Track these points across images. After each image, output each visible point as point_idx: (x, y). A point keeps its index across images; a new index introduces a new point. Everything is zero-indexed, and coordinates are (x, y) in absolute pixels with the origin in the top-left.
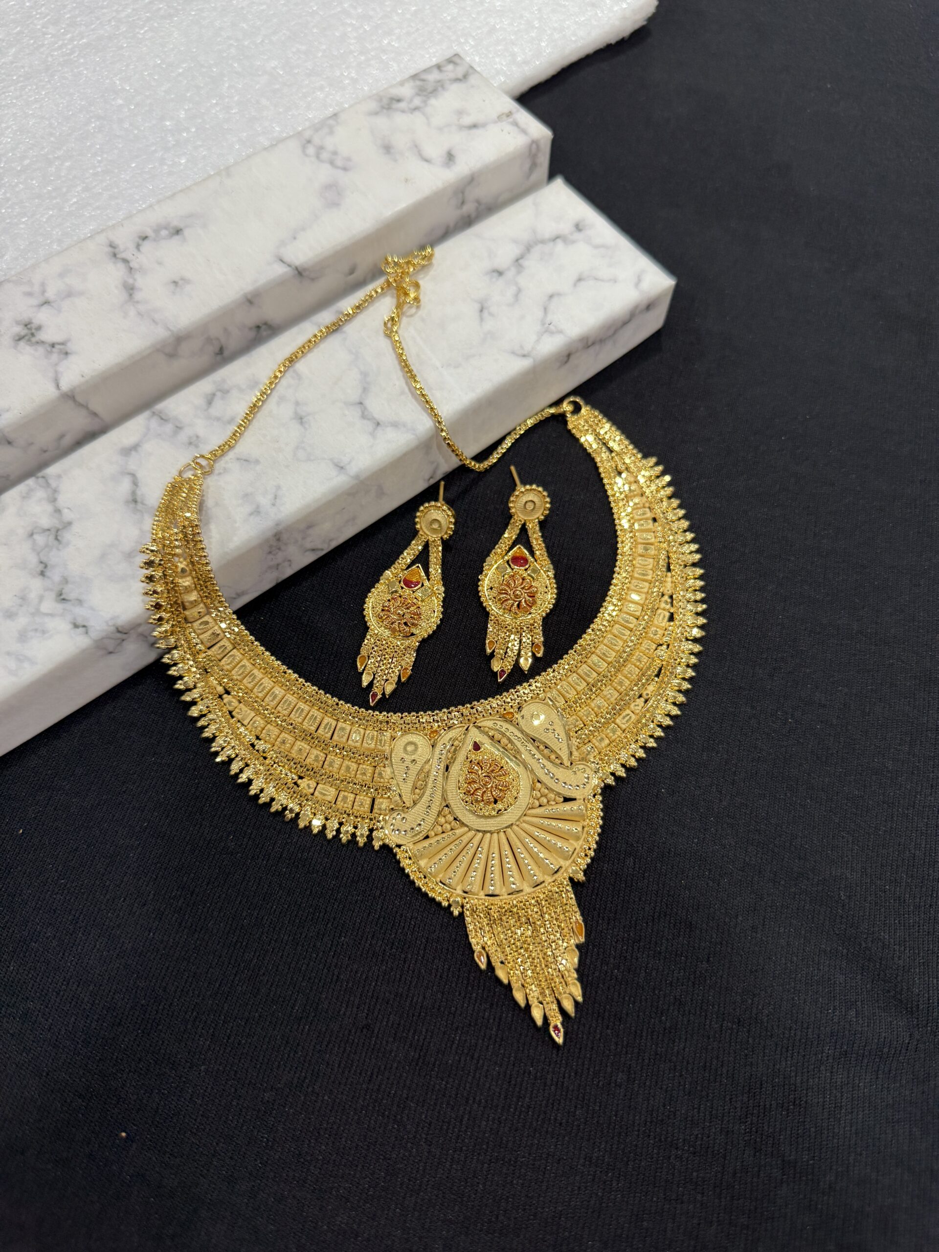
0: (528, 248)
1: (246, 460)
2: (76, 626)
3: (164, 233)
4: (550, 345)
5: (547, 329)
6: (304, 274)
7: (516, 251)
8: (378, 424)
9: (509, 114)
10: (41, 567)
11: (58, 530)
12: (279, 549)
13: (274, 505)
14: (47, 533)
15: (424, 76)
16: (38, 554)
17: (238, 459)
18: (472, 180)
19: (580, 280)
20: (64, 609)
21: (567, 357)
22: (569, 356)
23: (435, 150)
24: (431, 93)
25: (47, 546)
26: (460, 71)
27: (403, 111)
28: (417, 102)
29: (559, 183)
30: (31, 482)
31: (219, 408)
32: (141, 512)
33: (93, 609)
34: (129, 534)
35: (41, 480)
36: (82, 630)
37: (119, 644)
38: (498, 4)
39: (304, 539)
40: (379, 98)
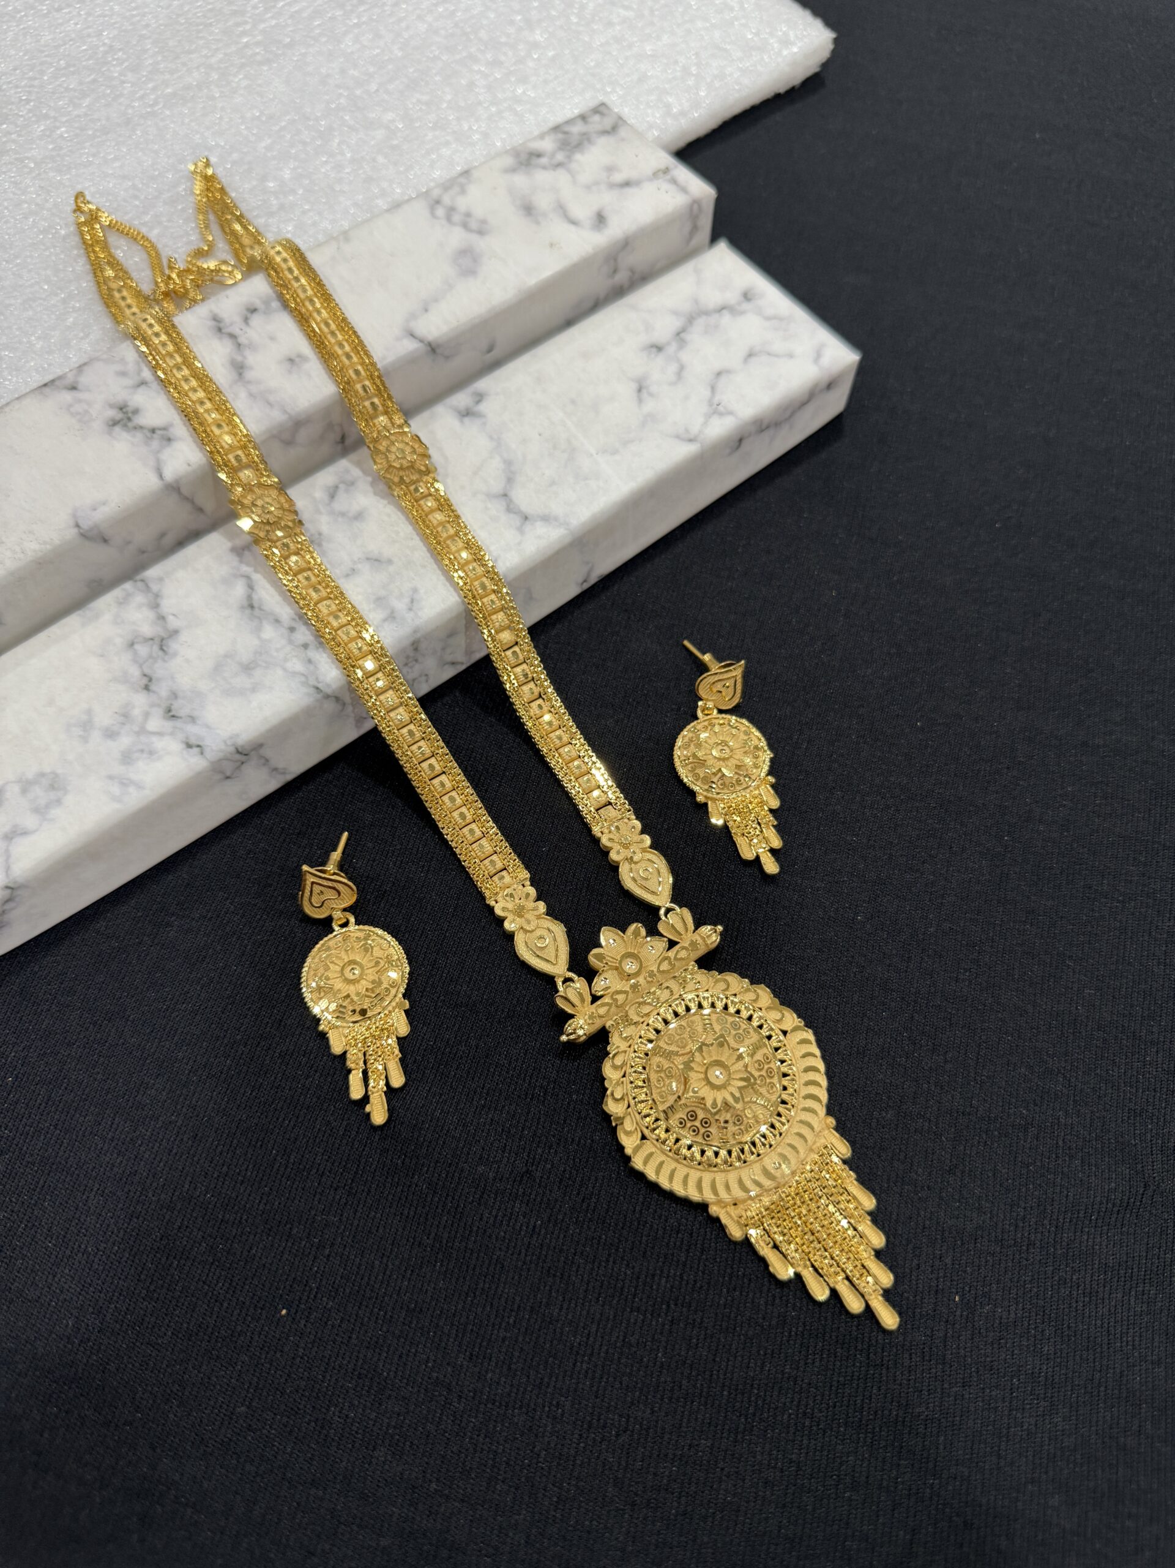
0: (691, 319)
1: (376, 560)
2: (189, 745)
3: (275, 305)
4: (719, 428)
5: (716, 410)
6: (438, 351)
7: (676, 323)
8: (526, 518)
9: (666, 171)
10: (145, 681)
11: (162, 640)
12: (416, 661)
13: (410, 609)
14: (151, 642)
15: (566, 129)
16: (141, 666)
17: (368, 559)
18: (626, 244)
19: (751, 355)
20: (175, 727)
21: (738, 442)
22: (740, 440)
23: (582, 211)
24: (575, 147)
25: (151, 657)
26: (608, 123)
27: (544, 168)
28: (560, 157)
29: (723, 248)
30: (128, 586)
31: (343, 502)
32: (259, 618)
33: (208, 727)
34: (246, 643)
35: (140, 584)
36: (196, 750)
37: (238, 768)
38: (648, 48)
39: (444, 649)
40: (516, 153)
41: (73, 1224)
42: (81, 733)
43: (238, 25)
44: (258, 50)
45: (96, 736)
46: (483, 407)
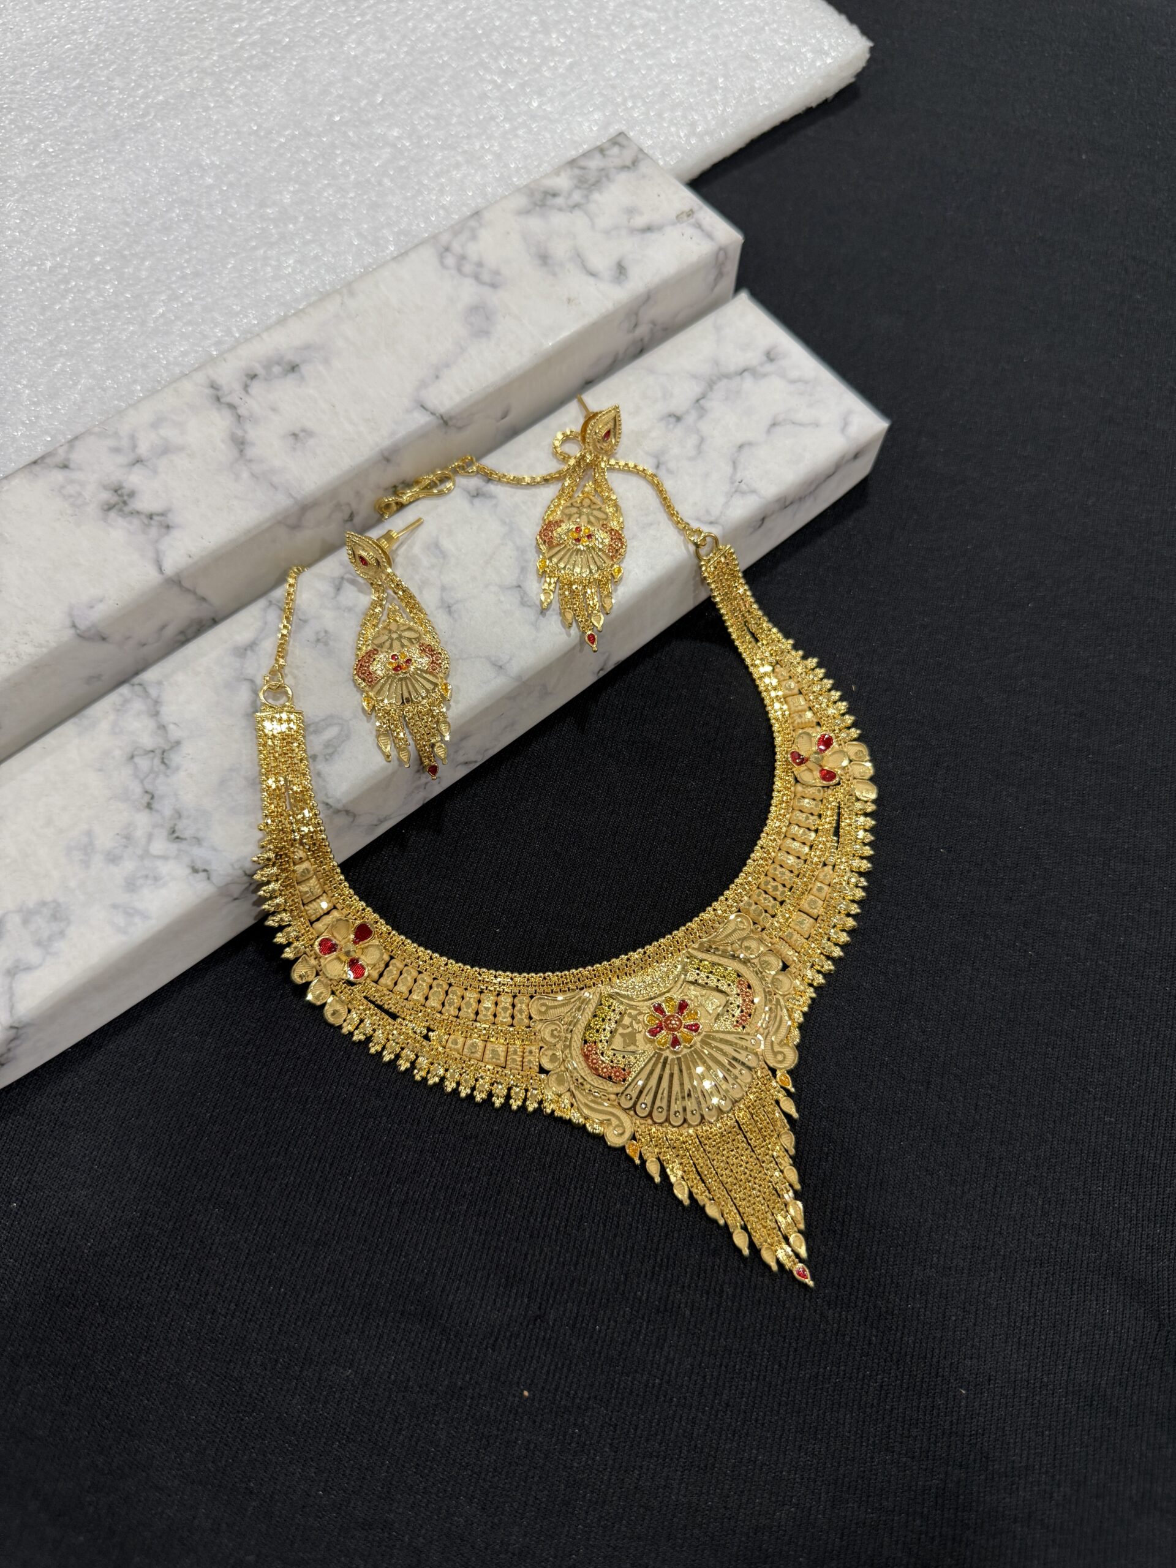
0: (711, 384)
2: (195, 871)
3: (276, 369)
4: (742, 509)
5: (737, 487)
6: (450, 423)
7: (696, 389)
9: (690, 213)
10: (147, 798)
11: (163, 752)
14: (151, 755)
15: (583, 163)
16: (142, 782)
18: (648, 298)
19: (774, 424)
20: (179, 850)
21: (760, 520)
22: (763, 519)
23: (601, 262)
24: (593, 185)
25: (151, 771)
26: (628, 156)
27: (560, 209)
28: (577, 196)
29: (744, 299)
30: (125, 690)
33: (214, 849)
34: (251, 757)
35: (137, 688)
36: (203, 875)
37: (246, 889)
39: (456, 752)
40: (529, 191)
42: (82, 857)
45: (98, 860)
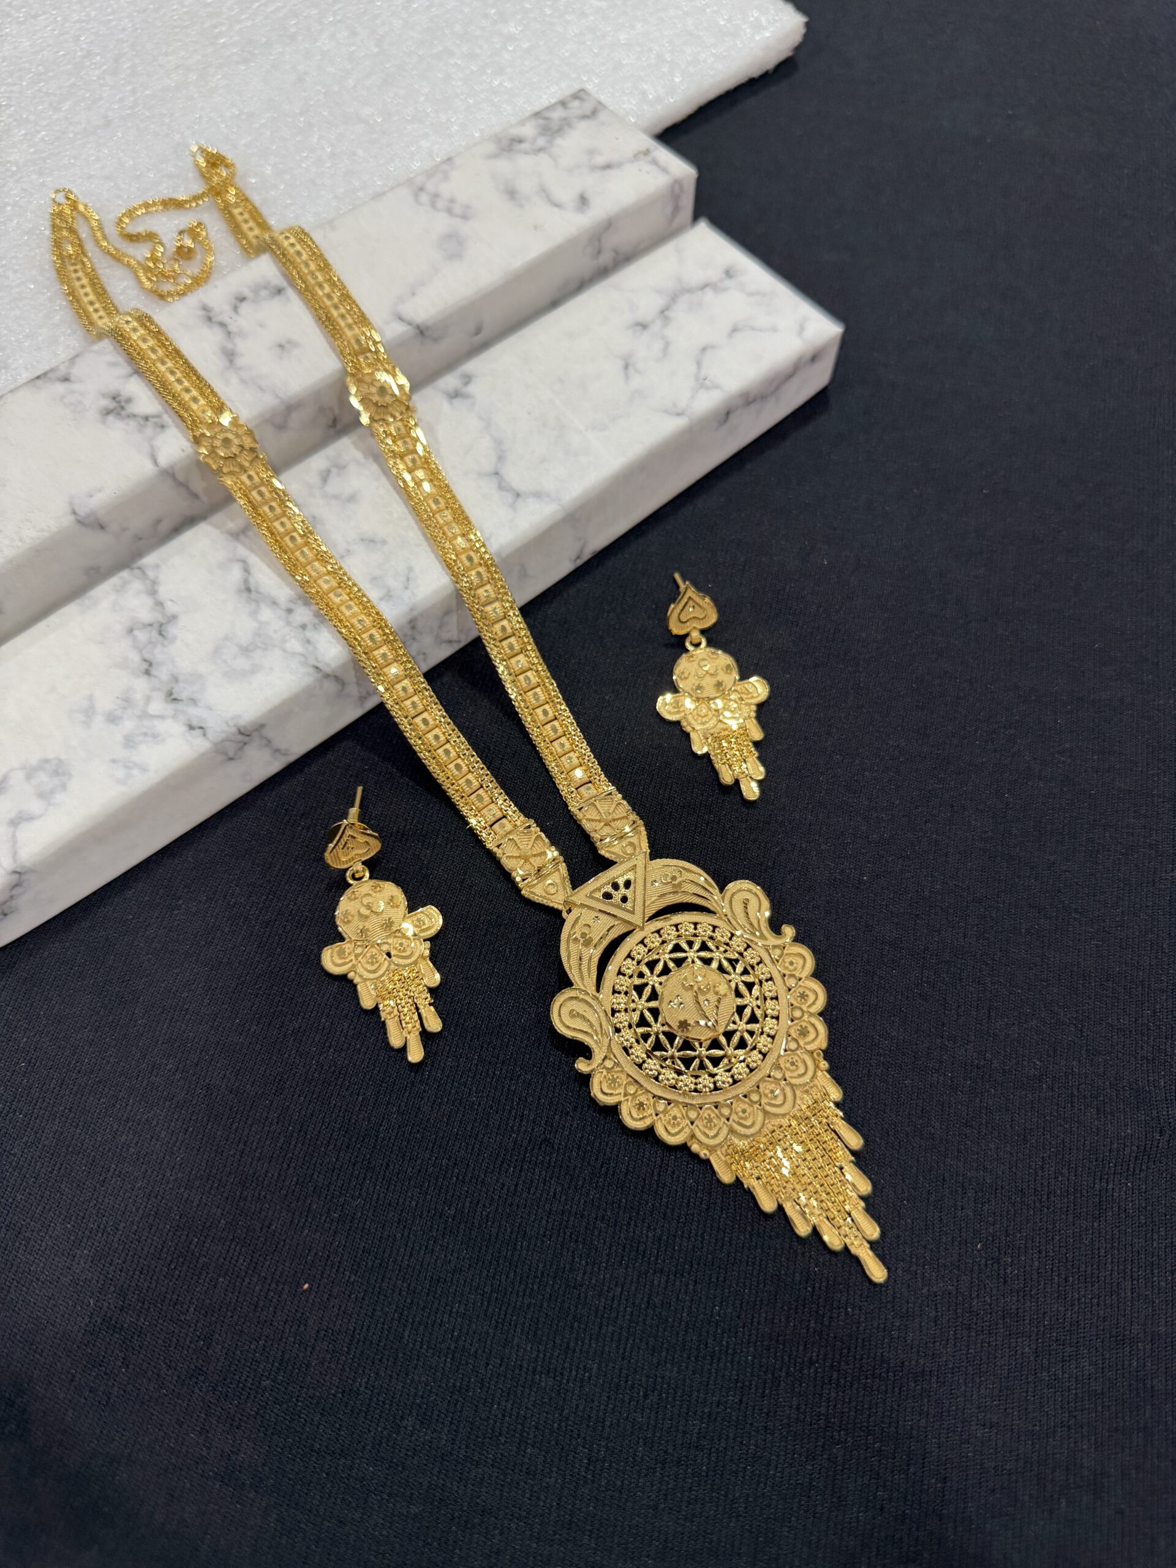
0: (674, 298)
1: (372, 541)
2: (191, 728)
3: (264, 293)
4: (707, 402)
5: (702, 383)
6: (427, 333)
7: (660, 302)
8: (518, 495)
9: (647, 152)
10: (145, 666)
11: (161, 625)
12: (414, 639)
14: (149, 628)
15: (546, 114)
16: (140, 652)
17: (362, 540)
18: (609, 225)
19: (735, 330)
20: (176, 710)
21: (726, 415)
22: (728, 414)
23: (566, 194)
24: (556, 132)
25: (150, 642)
26: (588, 107)
27: (526, 153)
29: (704, 228)
30: (125, 574)
31: (335, 485)
32: (257, 601)
33: (209, 708)
34: (244, 627)
35: (137, 572)
36: (199, 732)
37: (241, 749)
38: (623, 37)
39: (440, 627)
40: (497, 139)
41: (91, 1204)
42: (83, 719)
43: (215, 26)
44: (235, 51)
45: (99, 721)
46: (471, 389)
